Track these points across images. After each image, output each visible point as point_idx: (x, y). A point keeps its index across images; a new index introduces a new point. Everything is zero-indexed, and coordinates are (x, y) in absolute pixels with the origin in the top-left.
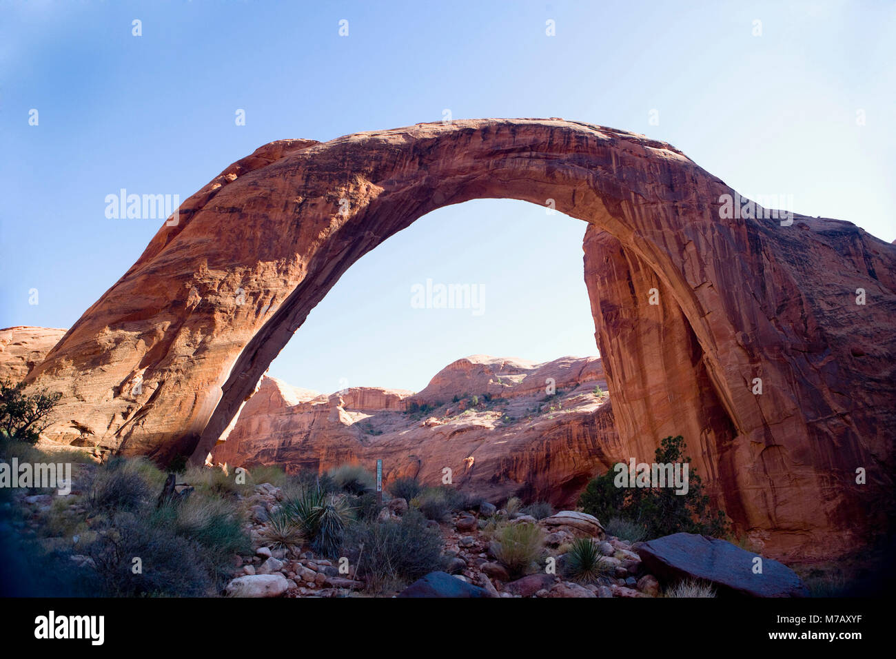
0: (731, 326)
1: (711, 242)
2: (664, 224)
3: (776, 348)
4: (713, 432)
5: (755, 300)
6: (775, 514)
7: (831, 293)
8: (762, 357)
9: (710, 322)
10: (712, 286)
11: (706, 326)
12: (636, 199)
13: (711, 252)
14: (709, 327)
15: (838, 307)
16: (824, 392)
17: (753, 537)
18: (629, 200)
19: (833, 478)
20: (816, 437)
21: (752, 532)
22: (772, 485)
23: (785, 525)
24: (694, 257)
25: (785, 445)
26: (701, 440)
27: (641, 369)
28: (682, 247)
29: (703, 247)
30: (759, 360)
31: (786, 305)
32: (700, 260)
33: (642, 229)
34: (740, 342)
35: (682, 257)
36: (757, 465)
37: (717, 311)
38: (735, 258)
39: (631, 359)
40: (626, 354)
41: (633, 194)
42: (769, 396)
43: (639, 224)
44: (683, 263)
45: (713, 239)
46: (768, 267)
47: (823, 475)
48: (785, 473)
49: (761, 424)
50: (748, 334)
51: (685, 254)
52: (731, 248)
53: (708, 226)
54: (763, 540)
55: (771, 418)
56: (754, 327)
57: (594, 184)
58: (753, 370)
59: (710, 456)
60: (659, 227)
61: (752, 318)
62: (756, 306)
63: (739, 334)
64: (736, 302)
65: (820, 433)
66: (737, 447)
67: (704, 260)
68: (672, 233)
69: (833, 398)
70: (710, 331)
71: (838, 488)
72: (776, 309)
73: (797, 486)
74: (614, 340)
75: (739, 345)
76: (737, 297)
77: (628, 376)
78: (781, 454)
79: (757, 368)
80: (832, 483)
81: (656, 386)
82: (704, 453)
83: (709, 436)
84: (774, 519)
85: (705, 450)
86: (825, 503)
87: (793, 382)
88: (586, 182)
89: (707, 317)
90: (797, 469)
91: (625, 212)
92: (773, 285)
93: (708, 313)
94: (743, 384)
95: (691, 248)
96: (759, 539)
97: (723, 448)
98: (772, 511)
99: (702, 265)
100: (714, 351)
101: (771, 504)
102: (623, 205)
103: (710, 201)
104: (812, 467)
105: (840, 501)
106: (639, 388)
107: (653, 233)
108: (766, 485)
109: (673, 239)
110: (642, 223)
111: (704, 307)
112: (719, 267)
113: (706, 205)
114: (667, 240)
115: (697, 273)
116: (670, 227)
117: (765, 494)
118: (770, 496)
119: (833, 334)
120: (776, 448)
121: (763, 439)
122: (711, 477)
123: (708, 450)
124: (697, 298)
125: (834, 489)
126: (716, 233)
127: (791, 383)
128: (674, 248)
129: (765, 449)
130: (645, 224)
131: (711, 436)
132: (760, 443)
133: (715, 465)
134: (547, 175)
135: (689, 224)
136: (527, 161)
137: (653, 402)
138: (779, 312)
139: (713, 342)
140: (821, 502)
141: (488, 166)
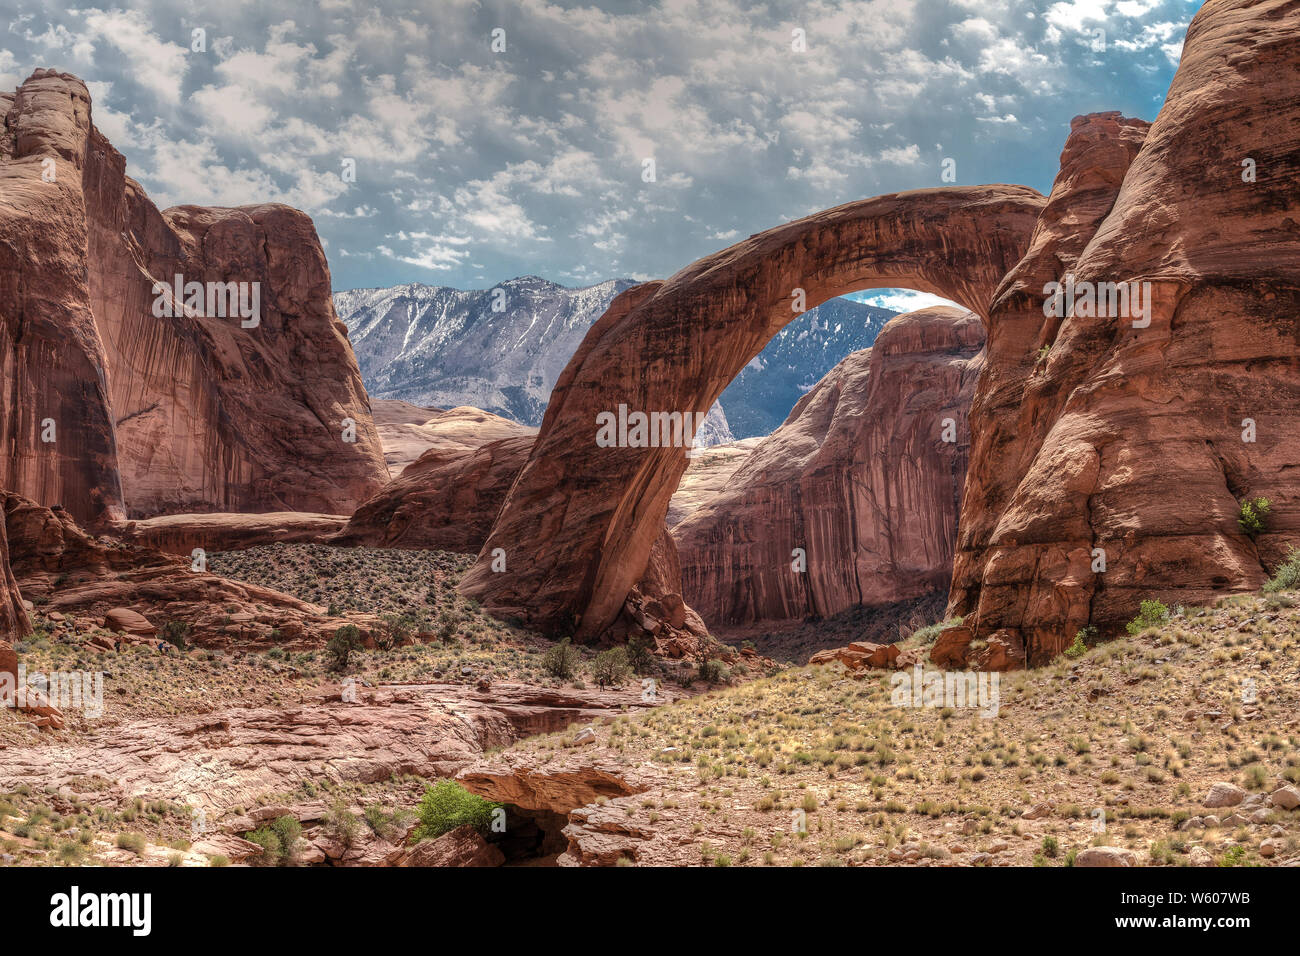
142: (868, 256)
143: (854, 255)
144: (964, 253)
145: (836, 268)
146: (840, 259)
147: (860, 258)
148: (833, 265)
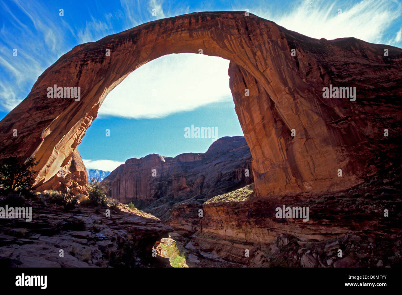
0: (283, 85)
1: (268, 49)
2: (245, 46)
3: (306, 91)
4: (282, 138)
5: (293, 71)
6: (315, 172)
7: (338, 64)
8: (299, 96)
9: (273, 86)
10: (271, 69)
11: (271, 88)
12: (231, 38)
13: (269, 53)
14: (273, 89)
15: (343, 70)
16: (335, 108)
17: (306, 185)
18: (228, 39)
19: (342, 150)
20: (332, 130)
21: (305, 183)
22: (312, 158)
23: (320, 177)
24: (261, 57)
25: (315, 137)
26: (278, 143)
27: (252, 117)
28: (255, 54)
29: (264, 52)
30: (298, 98)
31: (311, 71)
32: (264, 58)
33: (235, 51)
34: (287, 91)
35: (255, 59)
36: (303, 149)
37: (275, 80)
38: (281, 54)
39: (247, 114)
40: (245, 113)
41: (229, 36)
42: (305, 115)
43: (234, 49)
44: (256, 61)
45: (269, 47)
46: (300, 55)
47: (337, 149)
48: (317, 151)
49: (303, 129)
50: (291, 87)
51: (256, 57)
52: (279, 49)
53: (266, 42)
54: (311, 186)
55: (307, 125)
56: (294, 83)
57: (211, 35)
58: (295, 104)
59: (282, 150)
60: (243, 48)
61: (293, 79)
62: (295, 73)
63: (287, 88)
64: (284, 73)
65: (334, 128)
66: (294, 143)
67: (266, 58)
68: (249, 49)
69: (341, 111)
70: (273, 90)
71: (346, 155)
72: (305, 73)
73: (324, 157)
74: (241, 108)
75: (288, 93)
76: (284, 71)
77: (247, 122)
78: (314, 142)
79: (297, 102)
80: (343, 152)
81: (258, 123)
82: (280, 149)
83: (281, 140)
84: (314, 174)
85: (280, 147)
86: (339, 163)
87: (317, 105)
88: (207, 36)
89: (271, 84)
90: (323, 148)
91: (227, 45)
92: (303, 63)
93: (271, 82)
94: (291, 112)
95: (259, 53)
96: (309, 186)
97: (288, 145)
98: (312, 171)
99: (265, 60)
100: (276, 99)
101: (312, 168)
102: (226, 41)
103: (266, 31)
104: (331, 146)
105: (348, 161)
106: (252, 126)
107: (240, 51)
108: (309, 159)
109: (250, 51)
110: (235, 48)
111: (269, 79)
112: (273, 60)
113: (264, 33)
114: (247, 53)
115: (263, 64)
116: (248, 46)
117: (308, 163)
118: (311, 163)
119: (339, 81)
120: (311, 140)
121: (304, 136)
122: (284, 159)
123: (281, 146)
124: (265, 76)
125: (344, 155)
126: (271, 44)
127: (316, 106)
128: (251, 55)
129: (306, 141)
130: (237, 48)
131: (282, 140)
132: (303, 138)
133: (285, 153)
134: (190, 37)
135: (257, 43)
136: (180, 32)
137: (257, 131)
138: (307, 75)
139: (276, 95)
140: (338, 163)
141: (163, 38)
142: (185, 30)
143: (180, 29)
144: (229, 25)
145: (172, 34)
146: (174, 31)
147: (182, 30)
148: (170, 34)
